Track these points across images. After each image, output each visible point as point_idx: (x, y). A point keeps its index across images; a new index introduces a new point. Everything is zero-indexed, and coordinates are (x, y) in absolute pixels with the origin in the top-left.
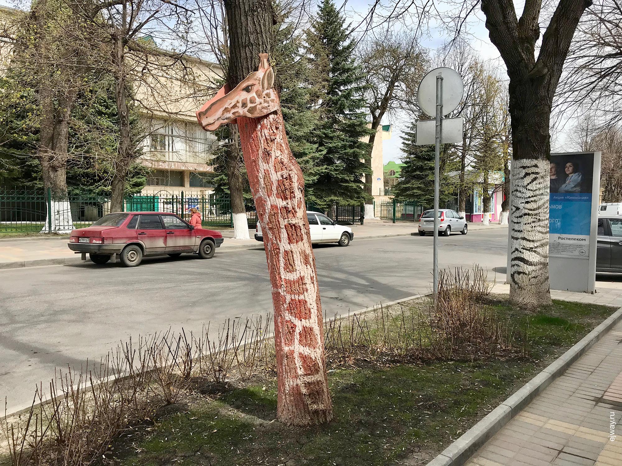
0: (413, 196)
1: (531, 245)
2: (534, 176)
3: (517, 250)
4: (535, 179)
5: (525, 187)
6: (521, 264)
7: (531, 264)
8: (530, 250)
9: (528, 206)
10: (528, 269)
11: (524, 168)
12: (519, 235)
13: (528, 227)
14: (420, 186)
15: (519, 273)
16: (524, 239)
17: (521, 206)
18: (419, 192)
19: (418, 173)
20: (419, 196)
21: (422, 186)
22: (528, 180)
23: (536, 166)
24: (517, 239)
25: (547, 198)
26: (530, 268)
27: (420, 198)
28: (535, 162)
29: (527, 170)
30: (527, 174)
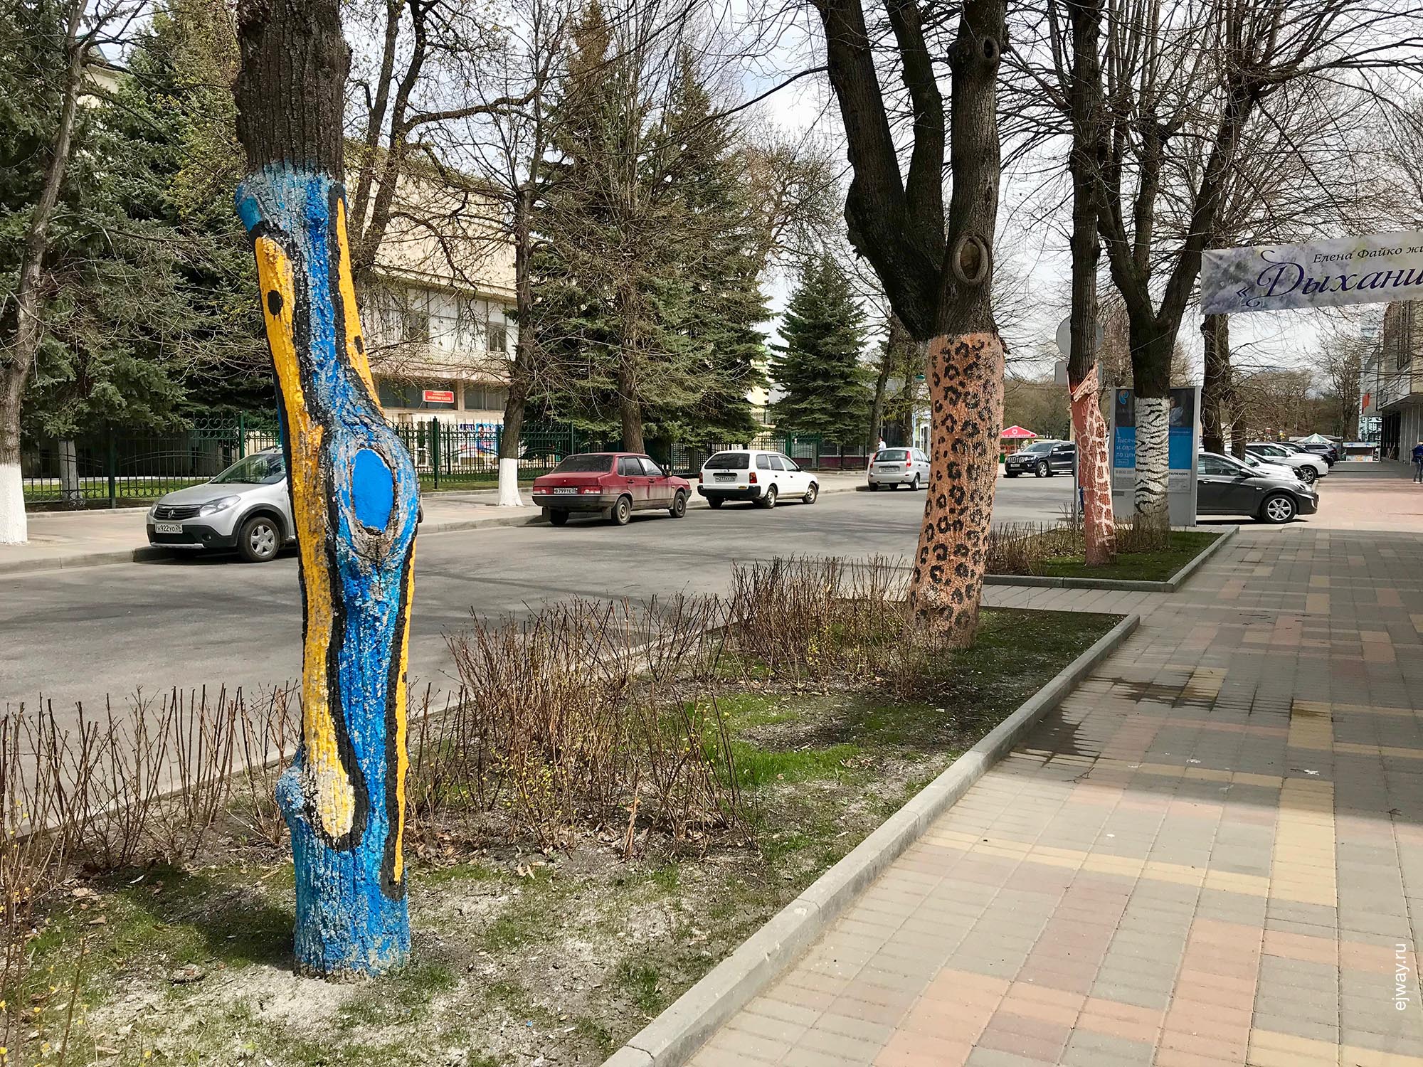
0: (813, 424)
1: (1155, 476)
2: (1158, 413)
3: (1142, 481)
4: (1159, 416)
5: (1150, 423)
6: (1147, 493)
7: (1155, 493)
8: (1155, 480)
9: (1153, 441)
10: (1153, 498)
11: (1150, 406)
12: (1145, 467)
13: (1153, 460)
14: (824, 406)
15: (1145, 502)
16: (1149, 470)
17: (1147, 441)
18: (825, 418)
19: (820, 382)
20: (822, 426)
21: (829, 406)
22: (1152, 417)
23: (1160, 404)
24: (1142, 471)
25: (1167, 433)
26: (1155, 497)
27: (825, 429)
28: (1159, 401)
29: (1152, 408)
30: (1152, 412)
